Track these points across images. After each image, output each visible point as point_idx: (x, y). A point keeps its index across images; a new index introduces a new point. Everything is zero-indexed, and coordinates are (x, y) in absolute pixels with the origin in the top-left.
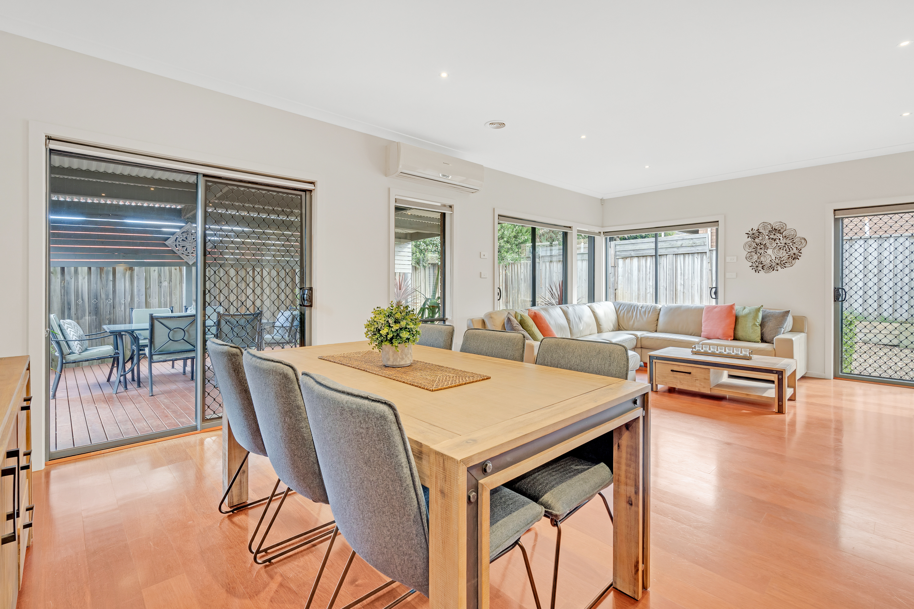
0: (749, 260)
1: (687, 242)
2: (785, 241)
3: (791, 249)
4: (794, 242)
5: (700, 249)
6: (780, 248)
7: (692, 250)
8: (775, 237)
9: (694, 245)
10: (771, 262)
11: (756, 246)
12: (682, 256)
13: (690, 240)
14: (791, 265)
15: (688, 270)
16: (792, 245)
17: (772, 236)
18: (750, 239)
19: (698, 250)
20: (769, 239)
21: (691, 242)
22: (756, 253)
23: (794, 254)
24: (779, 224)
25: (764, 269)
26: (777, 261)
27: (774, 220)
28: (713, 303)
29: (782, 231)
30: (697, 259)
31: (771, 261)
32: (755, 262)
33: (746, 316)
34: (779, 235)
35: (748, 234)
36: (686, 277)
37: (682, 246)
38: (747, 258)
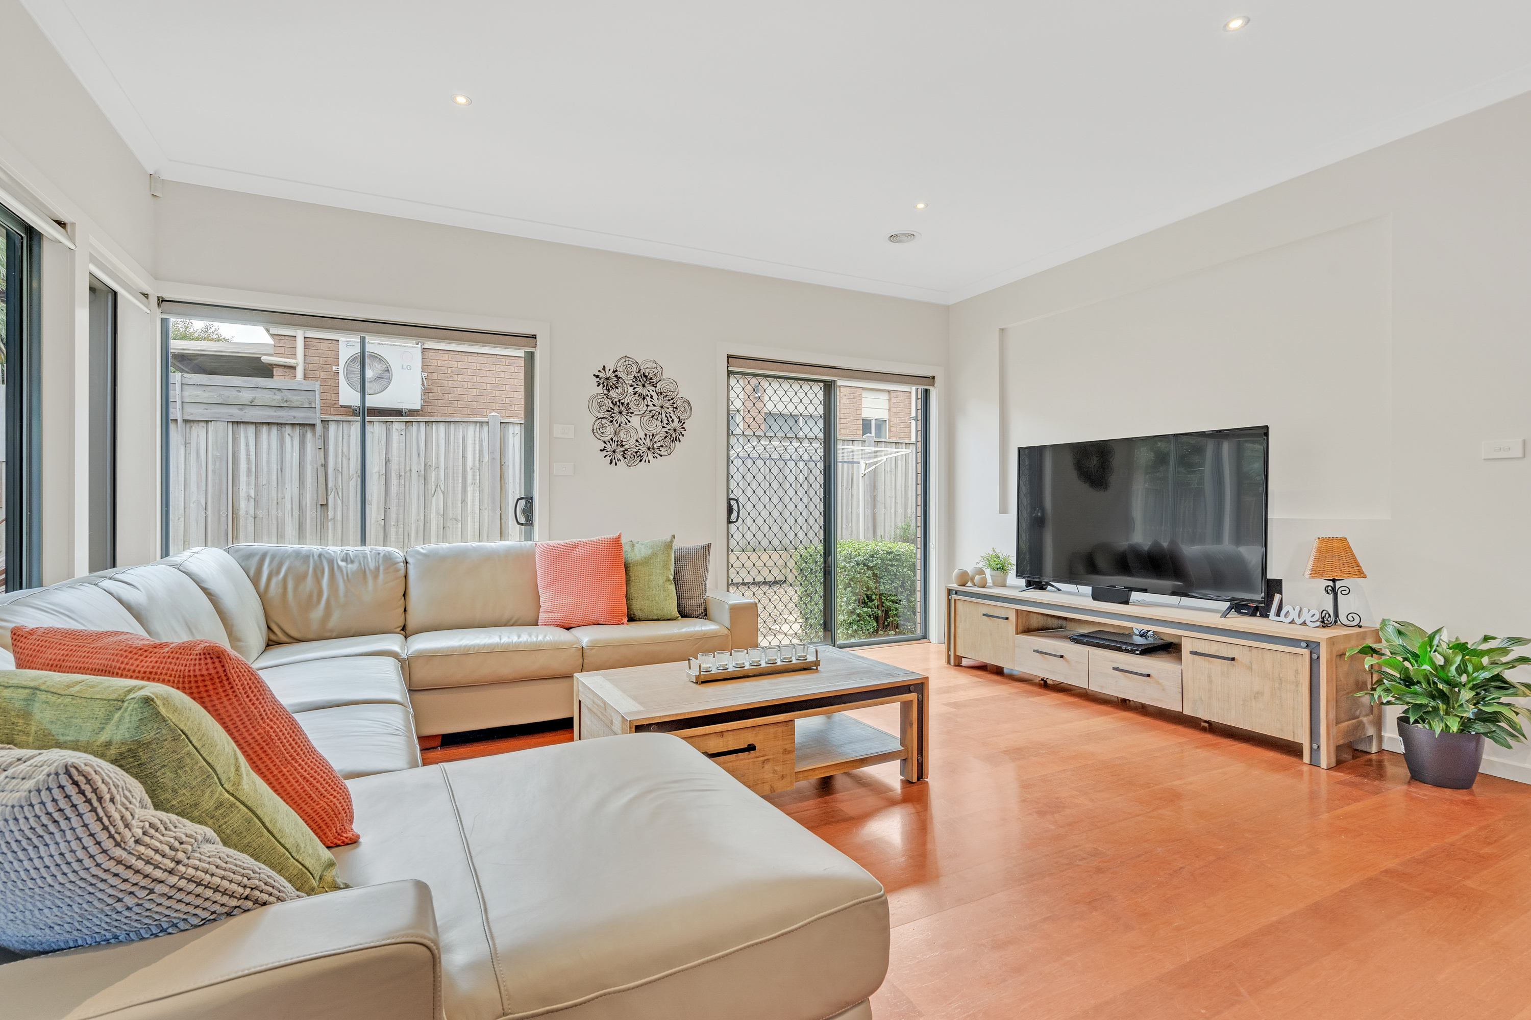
0: (599, 437)
1: (268, 396)
2: (660, 402)
3: (670, 420)
4: (675, 406)
5: (300, 416)
6: (653, 416)
7: (279, 417)
8: (644, 392)
9: (285, 405)
10: (637, 444)
11: (611, 405)
12: (251, 429)
13: (276, 391)
14: (669, 451)
15: (268, 462)
16: (672, 412)
17: (639, 389)
18: (600, 390)
19: (294, 417)
20: (634, 394)
21: (278, 397)
22: (612, 422)
23: (675, 430)
24: (651, 365)
25: (625, 458)
26: (648, 443)
27: (643, 357)
28: (514, 539)
29: (654, 380)
30: (291, 439)
31: (637, 441)
32: (611, 441)
33: (646, 561)
34: (651, 388)
35: (597, 376)
36: (263, 480)
37: (252, 405)
38: (595, 431)
